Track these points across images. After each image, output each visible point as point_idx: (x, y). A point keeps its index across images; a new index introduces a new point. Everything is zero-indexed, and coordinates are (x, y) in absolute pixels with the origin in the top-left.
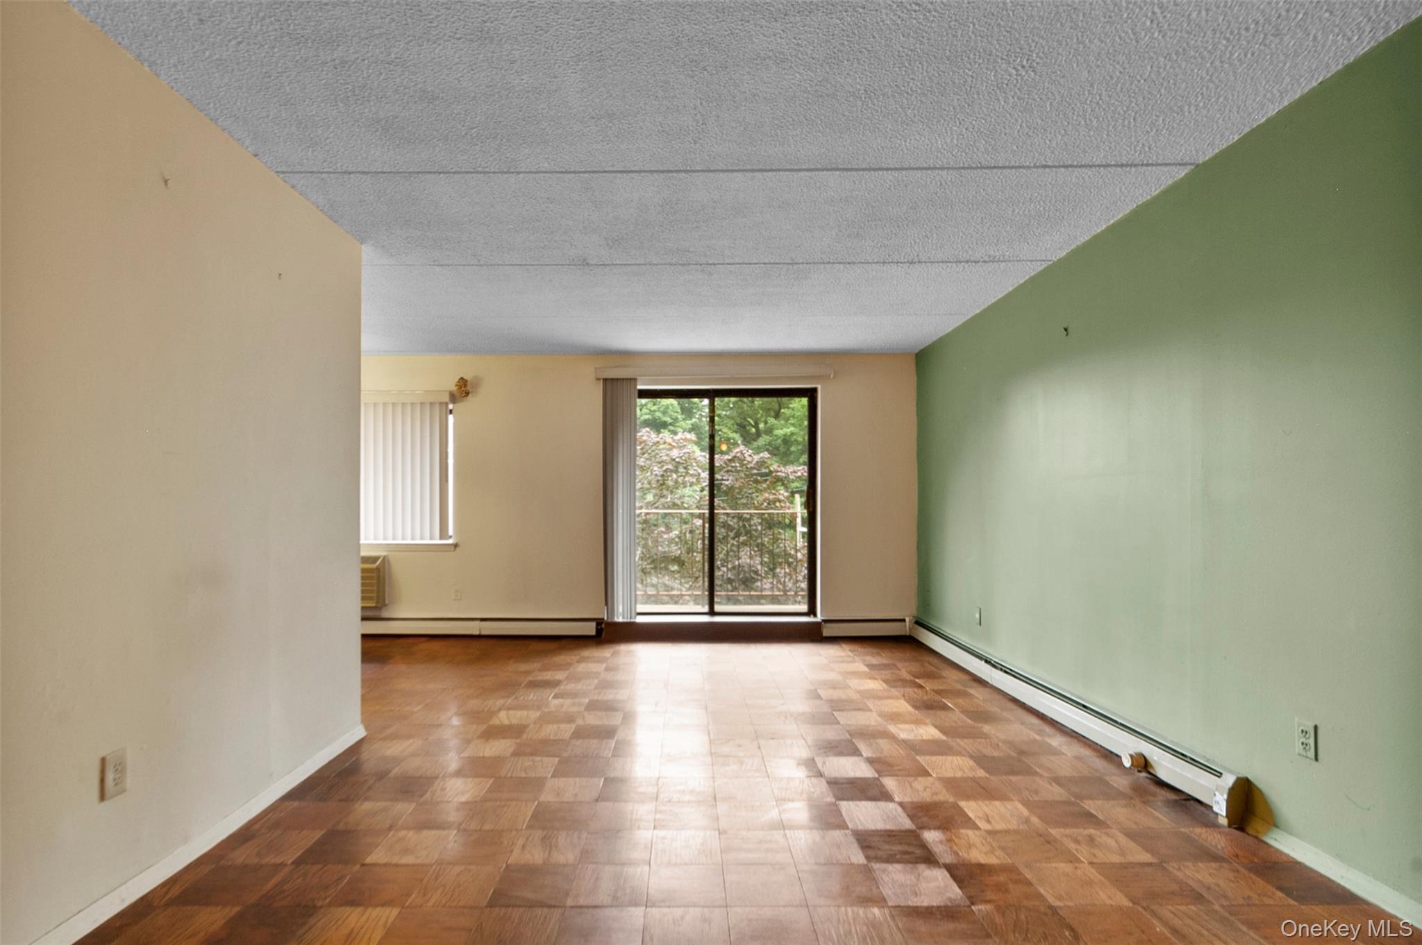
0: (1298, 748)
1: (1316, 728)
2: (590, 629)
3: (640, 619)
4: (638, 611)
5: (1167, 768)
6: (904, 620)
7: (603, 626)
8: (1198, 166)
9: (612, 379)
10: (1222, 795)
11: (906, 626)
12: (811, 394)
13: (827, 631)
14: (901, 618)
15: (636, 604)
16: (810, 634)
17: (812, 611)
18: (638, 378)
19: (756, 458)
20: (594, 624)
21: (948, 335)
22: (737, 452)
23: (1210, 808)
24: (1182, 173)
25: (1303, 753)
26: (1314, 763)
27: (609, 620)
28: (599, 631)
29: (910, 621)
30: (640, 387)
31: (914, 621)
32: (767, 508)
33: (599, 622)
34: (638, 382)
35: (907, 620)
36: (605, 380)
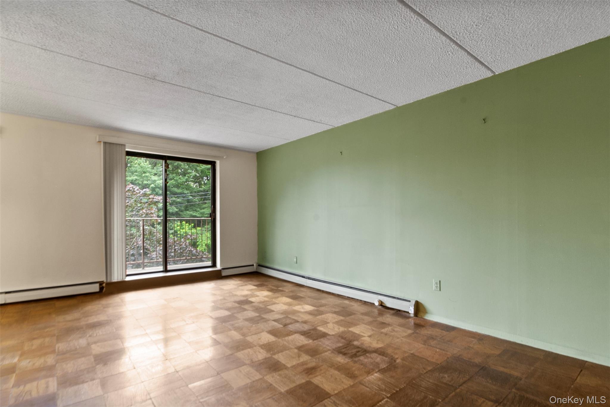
0: (434, 287)
1: (440, 281)
2: (95, 288)
3: (128, 279)
4: (128, 273)
5: (389, 303)
6: (253, 265)
7: (104, 285)
8: (397, 107)
9: (110, 143)
10: (412, 307)
11: (254, 267)
12: (213, 164)
13: (224, 273)
14: (252, 264)
15: (126, 269)
16: (217, 276)
17: (214, 265)
18: (127, 145)
19: (142, 192)
20: (98, 285)
21: (276, 147)
22: (130, 188)
23: (408, 312)
24: (392, 107)
25: (436, 289)
26: (439, 292)
27: (109, 281)
28: (101, 288)
29: (256, 265)
30: (127, 150)
31: (258, 265)
32: (145, 217)
33: (101, 283)
34: (126, 146)
35: (255, 265)
36: (105, 143)
